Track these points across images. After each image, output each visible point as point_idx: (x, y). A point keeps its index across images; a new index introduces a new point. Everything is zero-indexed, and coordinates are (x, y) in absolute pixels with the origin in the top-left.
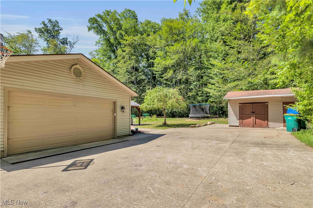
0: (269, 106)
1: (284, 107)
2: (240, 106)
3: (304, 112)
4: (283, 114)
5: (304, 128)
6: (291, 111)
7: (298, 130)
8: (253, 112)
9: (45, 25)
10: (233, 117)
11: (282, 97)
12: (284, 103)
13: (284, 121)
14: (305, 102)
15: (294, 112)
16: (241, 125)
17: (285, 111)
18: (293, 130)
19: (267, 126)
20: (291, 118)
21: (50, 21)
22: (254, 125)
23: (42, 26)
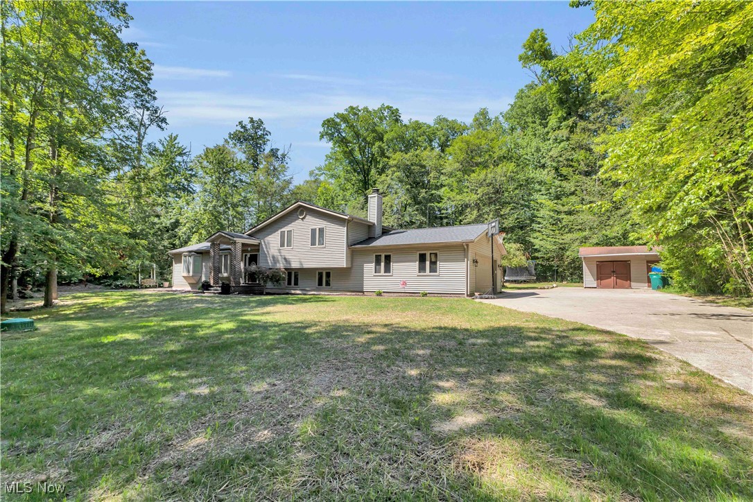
0: (631, 265)
1: (647, 265)
2: (597, 265)
3: (668, 270)
4: (648, 273)
5: (669, 285)
6: (656, 269)
7: (664, 287)
8: (614, 272)
9: (243, 127)
10: (589, 278)
11: (646, 256)
12: (648, 262)
13: (649, 281)
14: (668, 261)
15: (659, 270)
16: (599, 286)
17: (649, 269)
18: (658, 288)
19: (630, 287)
20: (655, 276)
21: (252, 121)
22: (615, 286)
23: (239, 128)
